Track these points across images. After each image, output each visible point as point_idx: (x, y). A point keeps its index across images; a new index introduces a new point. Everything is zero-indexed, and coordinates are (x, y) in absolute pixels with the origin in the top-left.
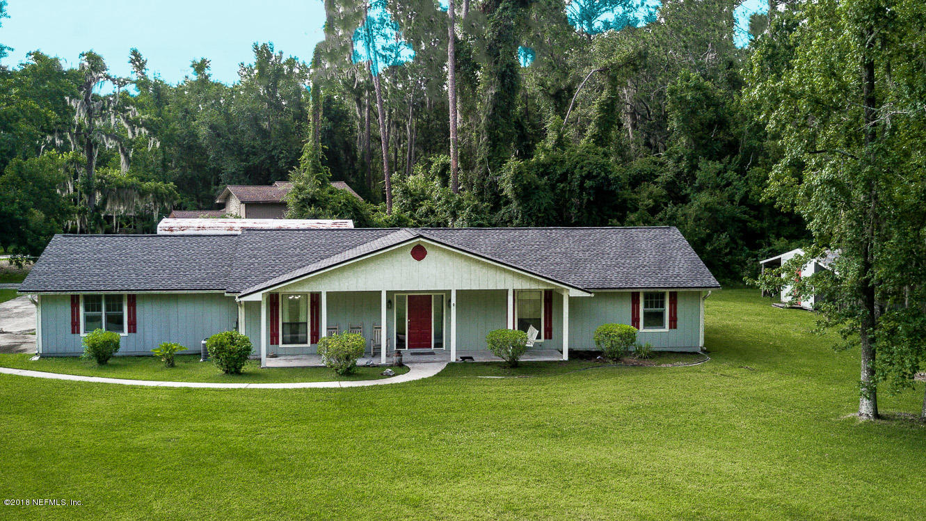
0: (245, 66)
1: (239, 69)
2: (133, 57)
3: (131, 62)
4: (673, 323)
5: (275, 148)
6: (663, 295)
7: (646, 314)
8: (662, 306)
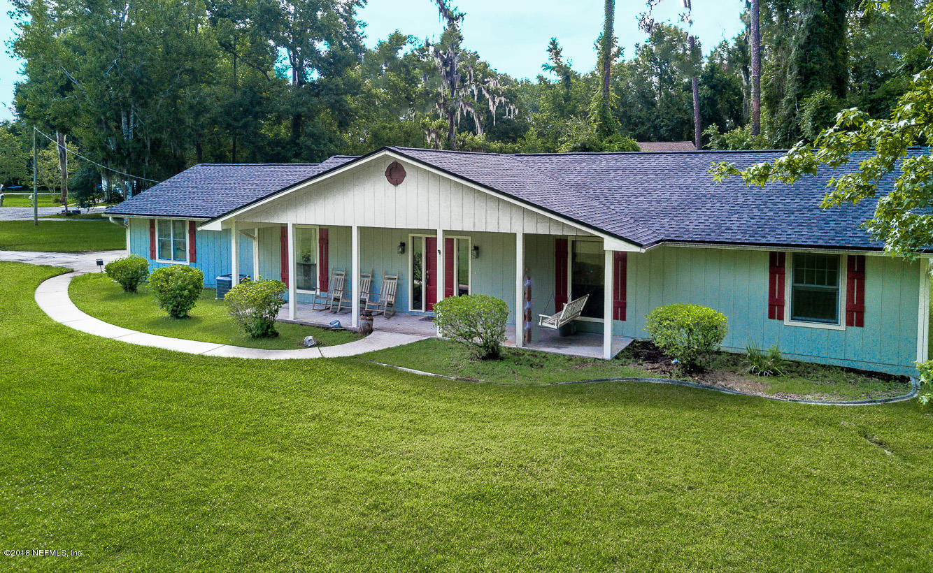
0: (641, 46)
1: (635, 49)
2: (551, 46)
3: (549, 50)
4: (857, 316)
5: (658, 117)
6: (835, 260)
7: (796, 293)
8: (833, 280)
